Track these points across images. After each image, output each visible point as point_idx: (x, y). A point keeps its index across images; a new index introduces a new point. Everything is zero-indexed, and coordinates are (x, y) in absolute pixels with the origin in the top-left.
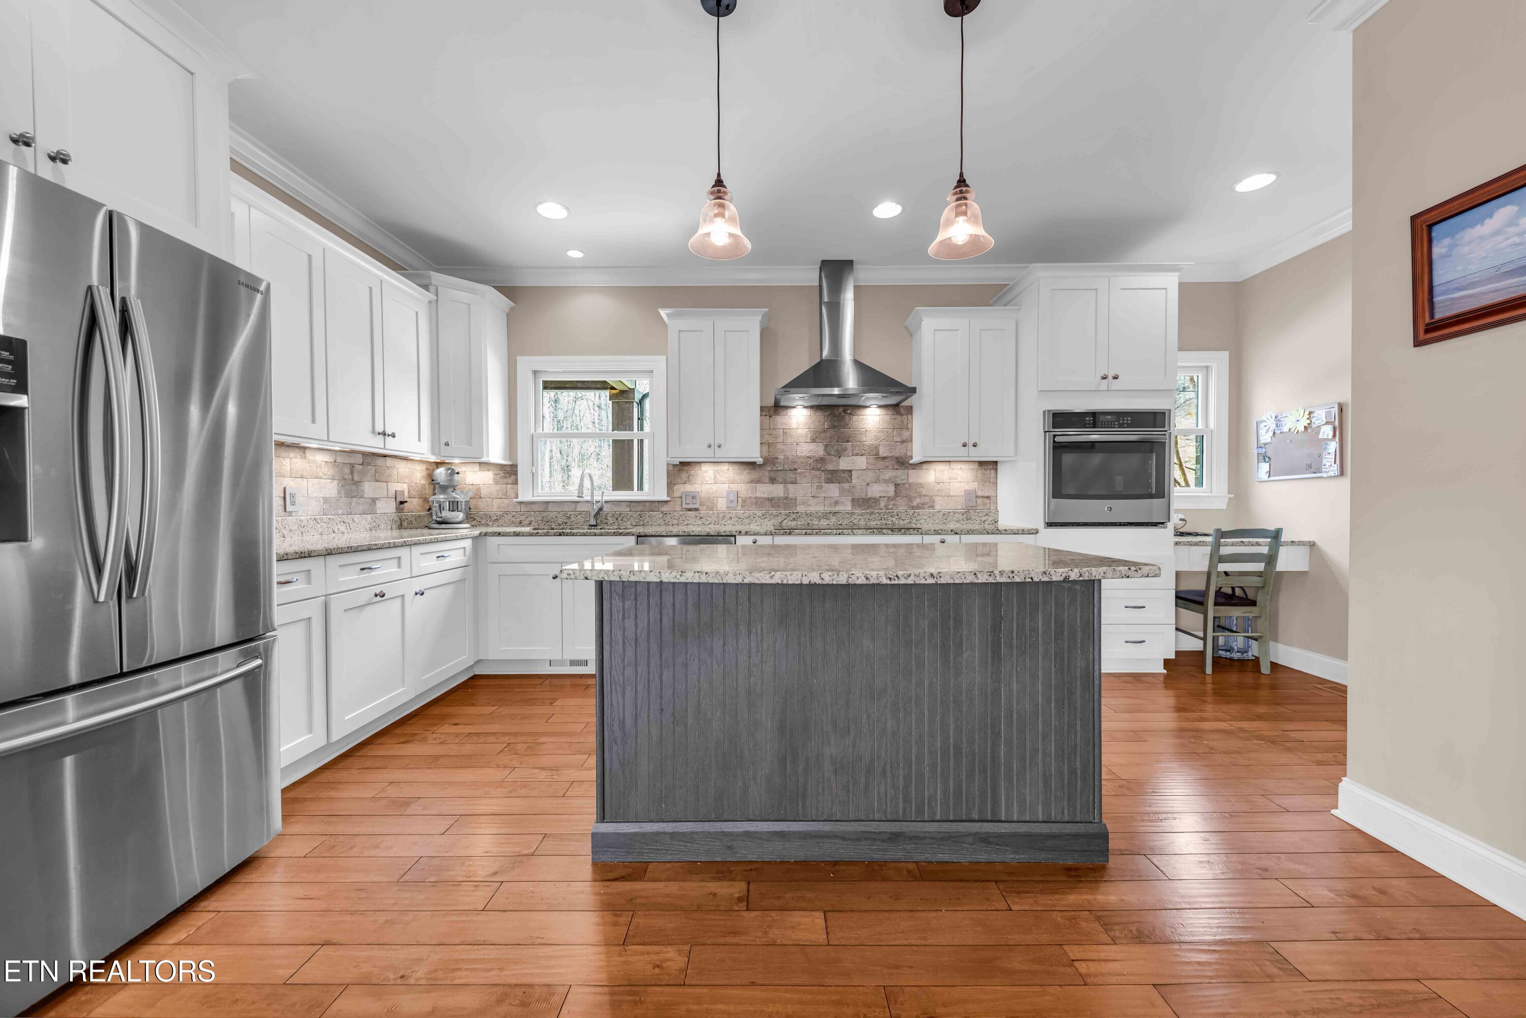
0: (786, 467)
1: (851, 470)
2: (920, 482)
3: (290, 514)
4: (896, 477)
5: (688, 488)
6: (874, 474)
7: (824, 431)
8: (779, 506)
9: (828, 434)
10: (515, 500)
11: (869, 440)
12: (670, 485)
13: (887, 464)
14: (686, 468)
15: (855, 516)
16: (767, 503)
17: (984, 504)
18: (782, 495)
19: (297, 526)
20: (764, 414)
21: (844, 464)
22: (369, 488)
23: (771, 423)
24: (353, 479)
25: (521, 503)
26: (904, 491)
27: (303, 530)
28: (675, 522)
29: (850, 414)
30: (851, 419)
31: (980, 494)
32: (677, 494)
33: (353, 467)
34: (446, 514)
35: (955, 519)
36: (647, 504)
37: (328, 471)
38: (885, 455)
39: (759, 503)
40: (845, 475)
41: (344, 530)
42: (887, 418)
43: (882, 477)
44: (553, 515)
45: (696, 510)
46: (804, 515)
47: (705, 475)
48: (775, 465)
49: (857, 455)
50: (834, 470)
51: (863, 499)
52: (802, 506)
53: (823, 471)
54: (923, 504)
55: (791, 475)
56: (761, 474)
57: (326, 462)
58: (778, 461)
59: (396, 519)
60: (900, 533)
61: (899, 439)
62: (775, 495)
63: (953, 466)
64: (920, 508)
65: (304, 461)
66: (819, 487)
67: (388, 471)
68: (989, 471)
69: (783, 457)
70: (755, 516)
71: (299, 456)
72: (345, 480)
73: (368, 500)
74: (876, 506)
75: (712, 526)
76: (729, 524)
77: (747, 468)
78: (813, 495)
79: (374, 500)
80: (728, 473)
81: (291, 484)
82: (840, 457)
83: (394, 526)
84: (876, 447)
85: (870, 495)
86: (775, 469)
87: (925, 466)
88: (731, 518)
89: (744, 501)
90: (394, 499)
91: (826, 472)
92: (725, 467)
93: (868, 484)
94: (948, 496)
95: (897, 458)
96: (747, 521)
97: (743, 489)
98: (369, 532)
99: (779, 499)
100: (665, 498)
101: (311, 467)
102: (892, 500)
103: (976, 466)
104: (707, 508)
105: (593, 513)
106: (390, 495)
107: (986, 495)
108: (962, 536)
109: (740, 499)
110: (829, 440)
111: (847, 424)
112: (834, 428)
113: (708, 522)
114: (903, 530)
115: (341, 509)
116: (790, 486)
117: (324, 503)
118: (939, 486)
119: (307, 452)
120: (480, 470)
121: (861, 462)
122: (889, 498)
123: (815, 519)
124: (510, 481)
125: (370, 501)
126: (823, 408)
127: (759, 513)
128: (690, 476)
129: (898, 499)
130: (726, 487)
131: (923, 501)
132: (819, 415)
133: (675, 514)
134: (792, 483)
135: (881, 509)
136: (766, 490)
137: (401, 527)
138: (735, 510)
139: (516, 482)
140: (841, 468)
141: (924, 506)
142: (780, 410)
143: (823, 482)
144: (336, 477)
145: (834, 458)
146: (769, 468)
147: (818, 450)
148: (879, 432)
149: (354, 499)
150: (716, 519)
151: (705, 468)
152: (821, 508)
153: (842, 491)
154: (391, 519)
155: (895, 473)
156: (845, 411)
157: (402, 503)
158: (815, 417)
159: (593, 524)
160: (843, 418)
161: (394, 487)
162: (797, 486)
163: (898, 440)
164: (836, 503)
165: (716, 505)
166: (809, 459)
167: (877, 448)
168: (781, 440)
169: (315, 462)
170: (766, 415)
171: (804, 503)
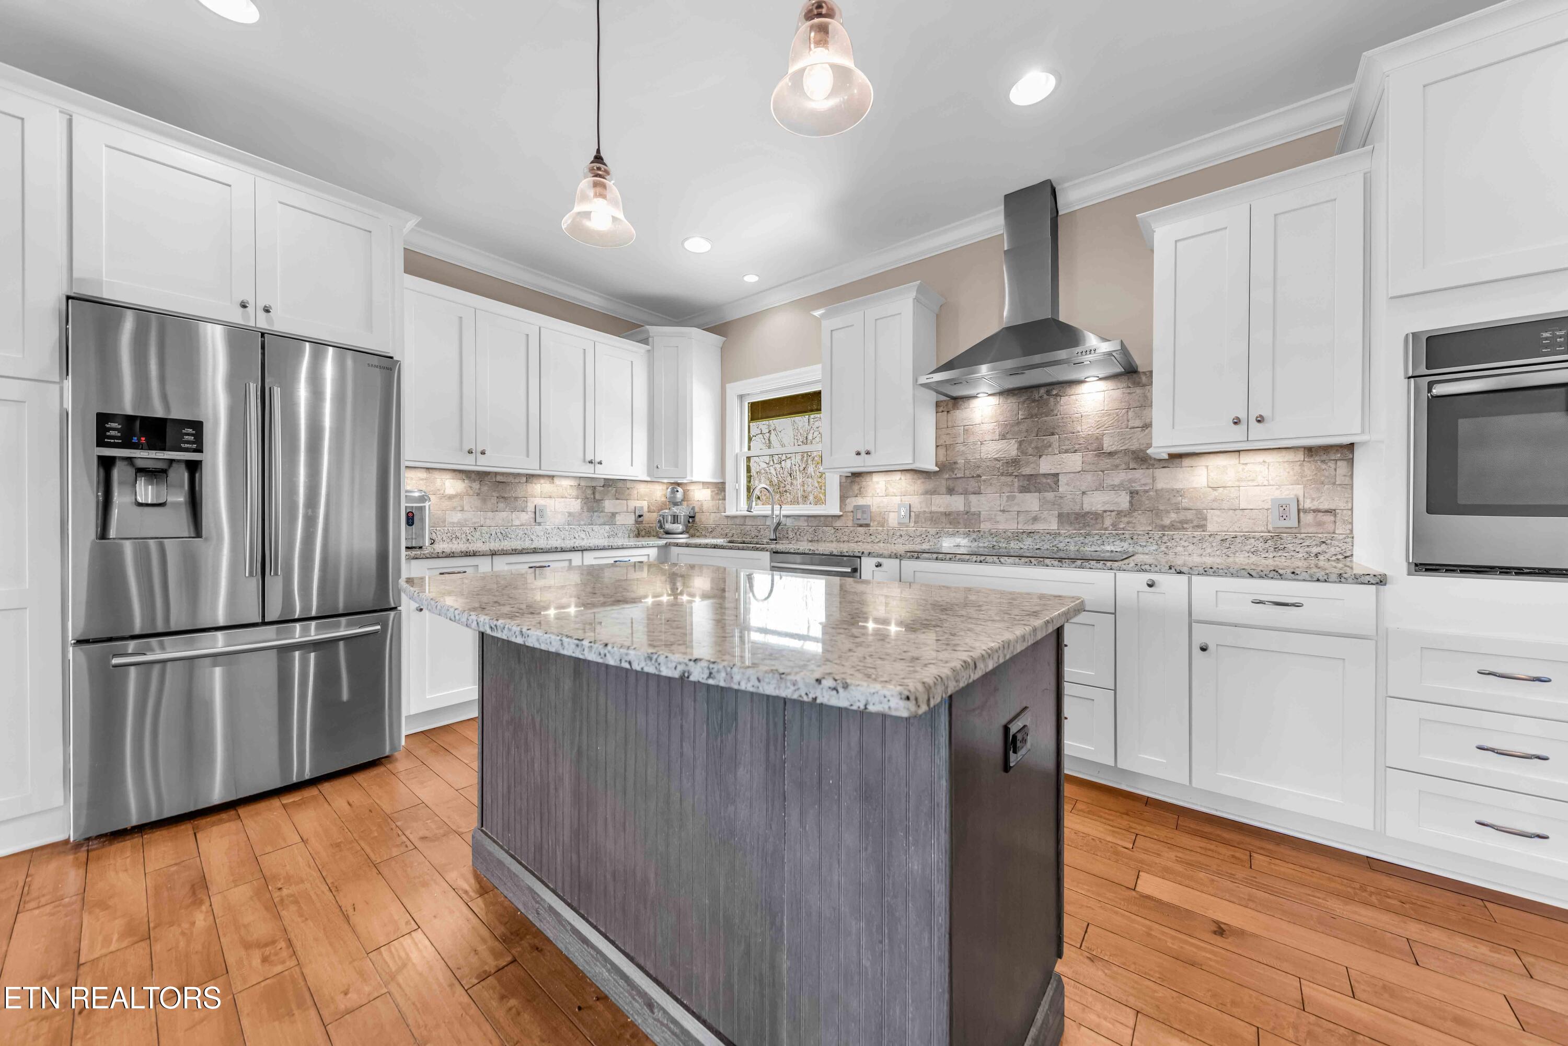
0: (968, 473)
1: (1058, 474)
2: (1178, 486)
3: (540, 524)
4: (1131, 481)
5: (860, 501)
6: (1095, 478)
7: (1018, 423)
8: (959, 523)
9: (1023, 427)
10: (723, 514)
11: (1086, 428)
12: (843, 498)
13: (1118, 461)
14: (857, 479)
15: (1061, 538)
16: (944, 519)
17: (1320, 524)
18: (962, 508)
19: (543, 533)
20: (940, 410)
21: (1046, 465)
22: (609, 505)
23: (949, 420)
24: (594, 498)
25: (727, 517)
26: (1147, 502)
27: (548, 536)
28: (846, 538)
29: (1057, 395)
30: (1057, 403)
31: (1308, 504)
32: (849, 508)
33: (595, 489)
34: (669, 526)
35: (1247, 548)
36: (822, 519)
37: (574, 493)
38: (1114, 448)
39: (934, 519)
40: (1049, 481)
41: (584, 537)
42: (1117, 394)
43: (1109, 481)
44: (748, 528)
45: (867, 525)
46: (987, 535)
47: (876, 486)
48: (953, 472)
49: (1066, 452)
50: (1031, 475)
51: (1076, 514)
52: (987, 523)
53: (1016, 476)
54: (1187, 522)
55: (973, 484)
56: (938, 483)
57: (571, 486)
58: (958, 466)
59: (634, 529)
60: (1074, 565)
61: (1138, 423)
62: (954, 509)
63: (1245, 458)
64: (1175, 529)
65: (552, 485)
66: (1011, 498)
67: (628, 491)
68: (1332, 464)
69: (963, 461)
70: (928, 534)
71: (548, 482)
72: (588, 498)
73: (609, 514)
74: (1097, 523)
75: (881, 545)
76: (898, 544)
77: (921, 477)
78: (1002, 508)
79: (614, 515)
80: (901, 482)
81: (539, 501)
82: (1040, 456)
83: (631, 535)
84: (1097, 438)
85: (1087, 508)
86: (954, 476)
87: (1186, 462)
88: (901, 536)
89: (917, 516)
90: (633, 514)
91: (1021, 478)
92: (897, 476)
93: (1084, 493)
94: (1235, 510)
95: (1134, 452)
96: (918, 540)
97: (917, 502)
98: (607, 539)
99: (958, 513)
100: (838, 512)
101: (558, 489)
102: (1125, 516)
103: (1300, 456)
104: (878, 524)
105: (773, 527)
106: (629, 510)
107: (1325, 506)
108: (1194, 578)
109: (912, 514)
110: (1026, 434)
111: (1052, 410)
112: (1032, 417)
113: (877, 540)
114: (1079, 562)
115: (583, 520)
116: (973, 498)
117: (568, 516)
118: (1216, 493)
119: (555, 479)
120: (703, 488)
121: (1074, 461)
122: (1120, 513)
123: (1003, 540)
124: (721, 497)
125: (610, 515)
126: (1016, 392)
127: (933, 531)
128: (861, 488)
129: (1135, 514)
130: (897, 500)
131: (1183, 518)
132: (1012, 402)
133: (846, 530)
134: (975, 494)
135: (1106, 529)
136: (943, 503)
137: (638, 535)
138: (907, 526)
139: (724, 499)
140: (1042, 471)
141: (1185, 526)
142: (961, 403)
143: (1016, 490)
144: (580, 497)
145: (1032, 459)
146: (947, 476)
147: (1010, 449)
148: (1103, 415)
149: (596, 514)
150: (885, 537)
151: (876, 478)
152: (1012, 526)
153: (1043, 503)
154: (629, 529)
155: (1132, 474)
156: (1048, 393)
157: (640, 516)
158: (1005, 406)
159: (772, 538)
160: (1046, 403)
161: (633, 504)
162: (982, 498)
163: (1136, 425)
164: (1035, 519)
165: (887, 521)
166: (997, 462)
167: (1099, 439)
168: (961, 440)
169: (561, 486)
170: (943, 411)
171: (990, 519)
